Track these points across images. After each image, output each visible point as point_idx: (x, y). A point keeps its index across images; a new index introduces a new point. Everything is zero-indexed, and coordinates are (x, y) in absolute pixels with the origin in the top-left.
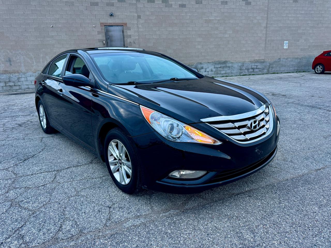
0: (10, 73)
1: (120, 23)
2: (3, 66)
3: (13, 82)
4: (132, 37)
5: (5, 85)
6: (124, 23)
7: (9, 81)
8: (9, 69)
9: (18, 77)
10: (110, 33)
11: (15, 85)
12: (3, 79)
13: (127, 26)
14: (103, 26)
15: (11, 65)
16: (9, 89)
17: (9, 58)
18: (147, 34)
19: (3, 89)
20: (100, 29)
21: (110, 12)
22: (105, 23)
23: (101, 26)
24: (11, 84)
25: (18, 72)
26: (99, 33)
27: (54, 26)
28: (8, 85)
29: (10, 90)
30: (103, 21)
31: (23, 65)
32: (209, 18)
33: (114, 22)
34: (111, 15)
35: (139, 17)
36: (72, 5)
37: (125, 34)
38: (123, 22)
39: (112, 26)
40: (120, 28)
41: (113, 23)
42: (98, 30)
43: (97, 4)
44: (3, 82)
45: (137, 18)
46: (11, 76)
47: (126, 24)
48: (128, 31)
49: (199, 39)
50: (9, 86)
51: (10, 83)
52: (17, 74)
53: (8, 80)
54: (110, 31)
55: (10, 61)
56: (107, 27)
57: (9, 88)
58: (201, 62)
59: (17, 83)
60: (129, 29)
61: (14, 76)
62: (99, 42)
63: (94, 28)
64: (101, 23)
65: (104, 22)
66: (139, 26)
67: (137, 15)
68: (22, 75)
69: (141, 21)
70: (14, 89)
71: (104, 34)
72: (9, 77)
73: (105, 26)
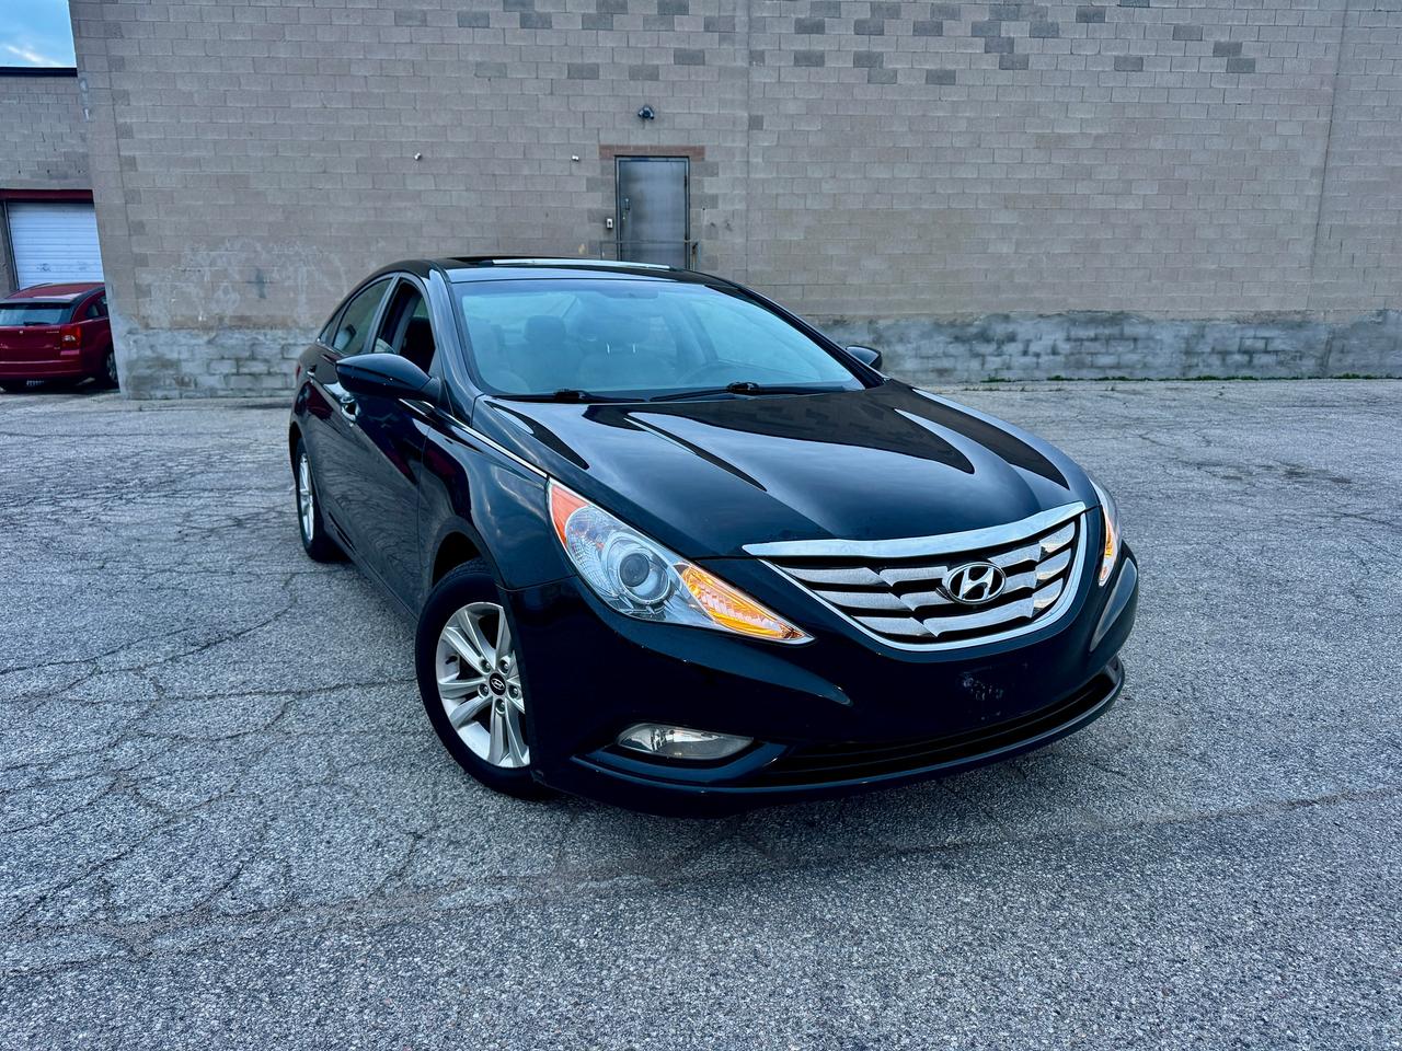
0: (257, 326)
1: (676, 148)
2: (234, 302)
3: (266, 361)
4: (720, 202)
5: (234, 371)
6: (694, 148)
7: (253, 358)
8: (255, 313)
9: (283, 342)
10: (637, 188)
11: (269, 374)
12: (233, 347)
13: (703, 159)
14: (610, 159)
15: (262, 296)
16: (249, 385)
17: (259, 270)
18: (781, 191)
19: (227, 384)
20: (598, 171)
21: (643, 104)
22: (618, 147)
23: (603, 157)
24: (258, 367)
25: (284, 325)
26: (592, 185)
27: (428, 155)
28: (245, 370)
29: (249, 389)
30: (611, 138)
31: (304, 300)
32: (1057, 131)
33: (655, 143)
34: (646, 116)
35: (755, 123)
36: (498, 74)
37: (693, 191)
38: (692, 144)
39: (644, 158)
40: (675, 167)
41: (651, 147)
42: (589, 175)
43: (591, 72)
44: (229, 359)
45: (746, 128)
46: (257, 339)
47: (700, 152)
48: (707, 180)
49: (1005, 218)
50: (250, 374)
51: (254, 363)
52: (280, 333)
53: (247, 354)
54: (637, 180)
55: (260, 282)
56: (625, 162)
57: (246, 383)
58: (1006, 312)
59: (278, 364)
60: (712, 171)
61: (268, 337)
62: (592, 219)
63: (574, 165)
64: (603, 148)
65: (615, 143)
66: (753, 160)
67: (746, 115)
68: (295, 337)
69: (765, 140)
70: (264, 386)
71: (611, 191)
72: (251, 342)
73: (618, 159)
